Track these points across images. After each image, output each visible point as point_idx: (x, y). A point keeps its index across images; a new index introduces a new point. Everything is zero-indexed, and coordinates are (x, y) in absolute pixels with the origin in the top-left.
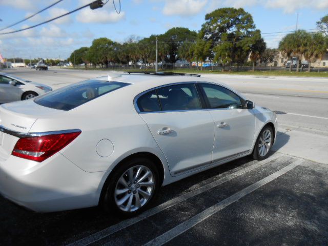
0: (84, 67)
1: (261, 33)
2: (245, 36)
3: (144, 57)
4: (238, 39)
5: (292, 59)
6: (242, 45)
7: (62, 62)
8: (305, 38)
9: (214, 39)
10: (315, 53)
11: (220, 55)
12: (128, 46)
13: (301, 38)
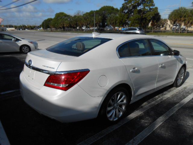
0: (50, 30)
1: (158, 9)
2: (148, 11)
3: (87, 24)
4: (144, 13)
5: (176, 25)
6: (146, 17)
7: (37, 27)
8: (185, 12)
9: (130, 13)
10: (191, 21)
11: (133, 23)
12: (77, 17)
13: (183, 12)
